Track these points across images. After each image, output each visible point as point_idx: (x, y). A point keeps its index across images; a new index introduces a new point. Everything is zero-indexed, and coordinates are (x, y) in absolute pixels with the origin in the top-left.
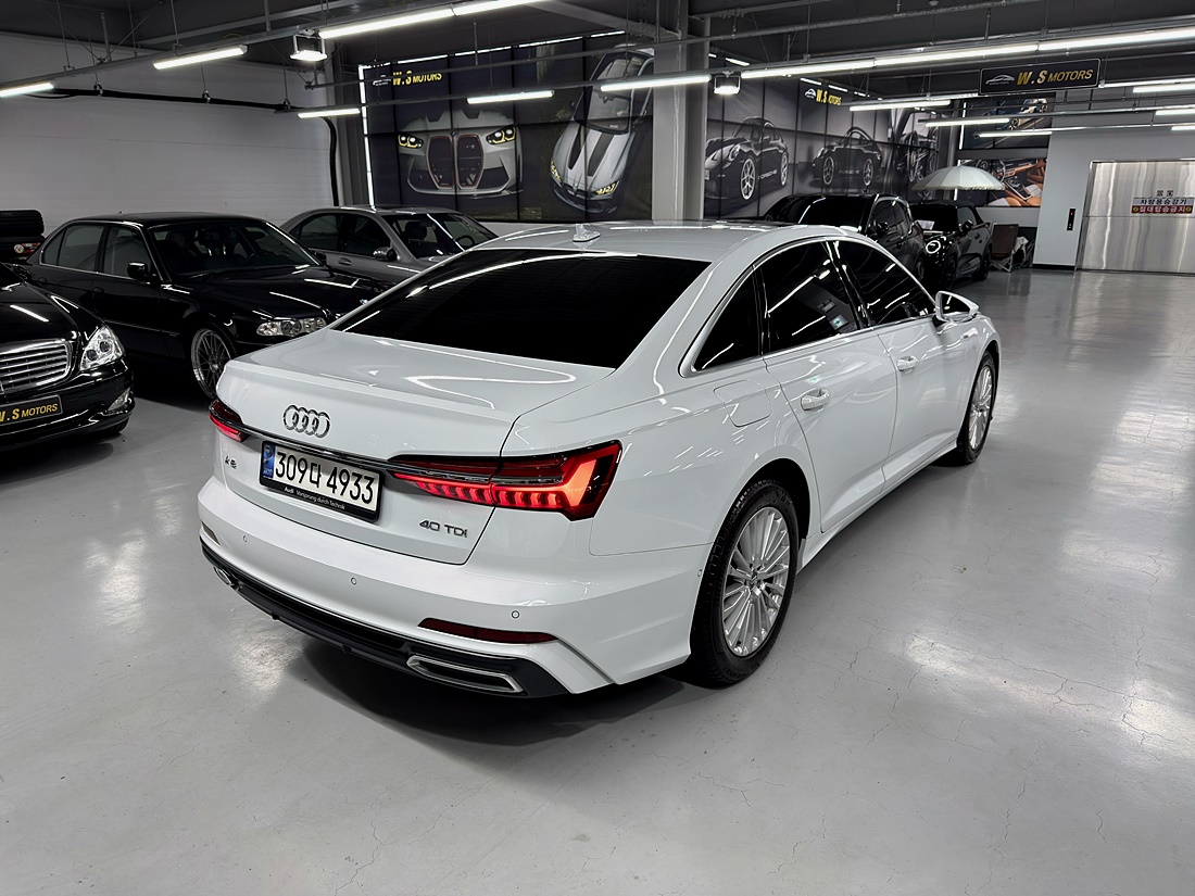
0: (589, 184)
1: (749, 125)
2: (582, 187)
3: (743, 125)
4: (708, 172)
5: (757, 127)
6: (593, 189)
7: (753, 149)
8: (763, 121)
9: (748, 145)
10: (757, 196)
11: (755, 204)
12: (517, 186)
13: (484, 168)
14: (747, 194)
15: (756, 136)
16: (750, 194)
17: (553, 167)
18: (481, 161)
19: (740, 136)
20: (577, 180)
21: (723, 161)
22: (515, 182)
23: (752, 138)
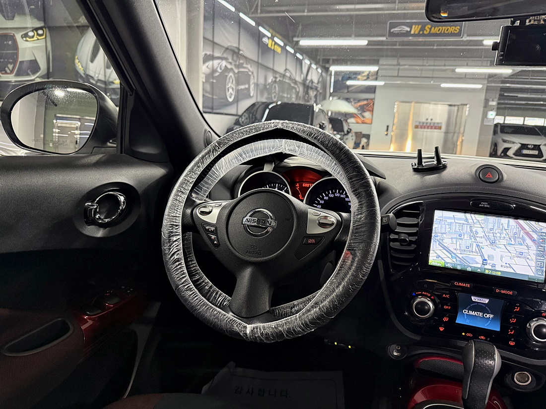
0: (108, 75)
1: (231, 50)
2: (102, 78)
3: (227, 49)
4: (204, 76)
5: (236, 52)
6: (111, 80)
7: (233, 67)
8: (239, 50)
9: (230, 63)
10: (237, 100)
11: (236, 105)
12: (48, 75)
13: (20, 59)
14: (230, 97)
15: (235, 58)
16: (233, 97)
17: (77, 61)
18: (17, 54)
19: (225, 55)
20: (97, 72)
21: (214, 71)
22: (45, 72)
23: (233, 59)
